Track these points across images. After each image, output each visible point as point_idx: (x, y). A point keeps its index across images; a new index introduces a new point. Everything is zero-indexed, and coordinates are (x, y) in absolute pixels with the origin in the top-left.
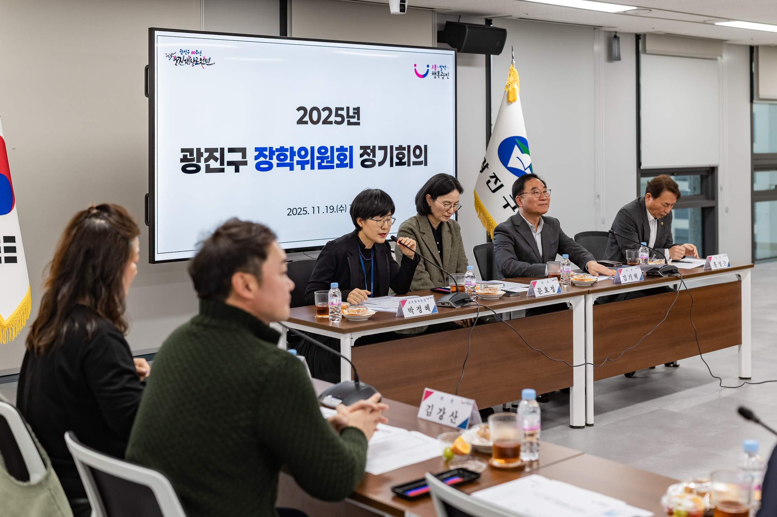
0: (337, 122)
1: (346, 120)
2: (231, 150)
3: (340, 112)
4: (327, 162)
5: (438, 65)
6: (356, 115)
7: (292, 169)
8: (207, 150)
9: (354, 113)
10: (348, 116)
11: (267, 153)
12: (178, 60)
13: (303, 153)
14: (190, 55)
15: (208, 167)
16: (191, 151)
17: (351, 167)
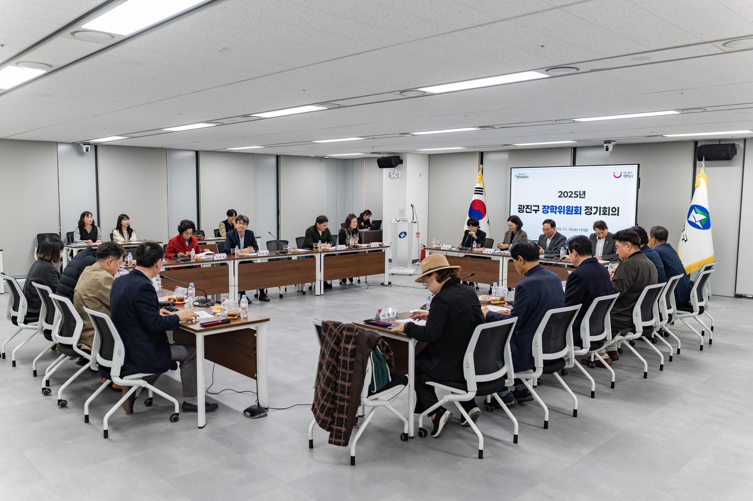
0: (574, 197)
1: (579, 196)
2: (534, 206)
3: (576, 193)
4: (570, 212)
5: (627, 172)
6: (584, 194)
7: (556, 213)
8: (526, 206)
9: (583, 193)
10: (580, 195)
11: (547, 207)
12: (518, 177)
13: (560, 208)
14: (522, 175)
15: (526, 211)
16: (521, 206)
17: (580, 214)
